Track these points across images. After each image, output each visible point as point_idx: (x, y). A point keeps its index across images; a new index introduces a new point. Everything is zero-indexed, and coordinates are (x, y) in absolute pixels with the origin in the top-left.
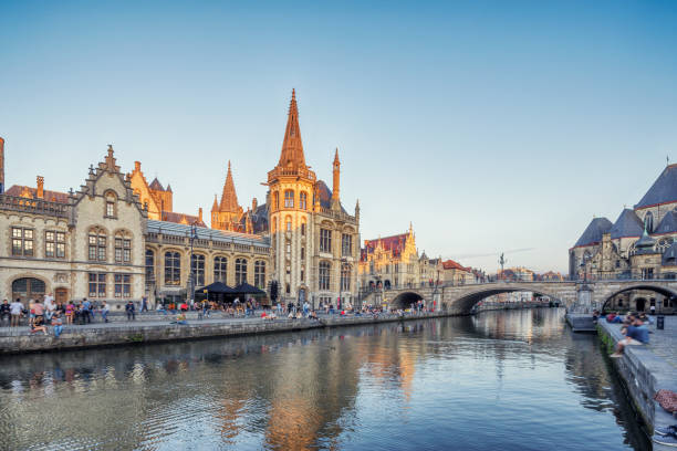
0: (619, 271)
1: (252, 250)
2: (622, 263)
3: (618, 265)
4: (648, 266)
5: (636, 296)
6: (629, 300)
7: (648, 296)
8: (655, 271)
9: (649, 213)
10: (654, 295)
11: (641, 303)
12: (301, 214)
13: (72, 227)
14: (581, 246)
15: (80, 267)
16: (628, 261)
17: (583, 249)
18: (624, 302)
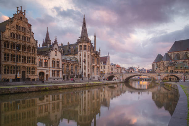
0: (165, 71)
1: (75, 63)
2: (166, 68)
3: (165, 69)
4: (172, 69)
5: (169, 77)
6: (168, 78)
7: (172, 77)
8: (173, 71)
9: (171, 54)
10: (173, 77)
11: (170, 79)
12: (88, 52)
13: (49, 59)
14: (155, 62)
15: (51, 69)
16: (167, 68)
17: (156, 63)
18: (167, 79)
